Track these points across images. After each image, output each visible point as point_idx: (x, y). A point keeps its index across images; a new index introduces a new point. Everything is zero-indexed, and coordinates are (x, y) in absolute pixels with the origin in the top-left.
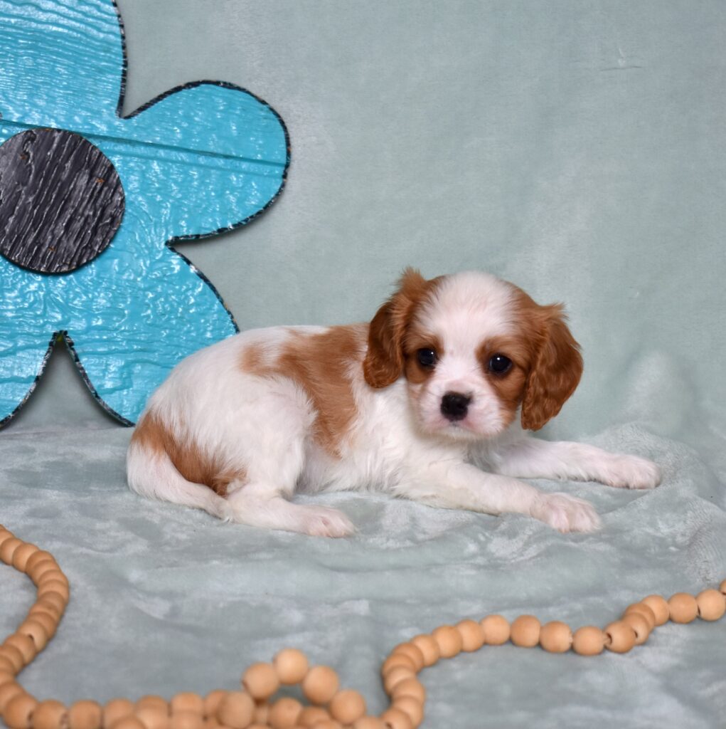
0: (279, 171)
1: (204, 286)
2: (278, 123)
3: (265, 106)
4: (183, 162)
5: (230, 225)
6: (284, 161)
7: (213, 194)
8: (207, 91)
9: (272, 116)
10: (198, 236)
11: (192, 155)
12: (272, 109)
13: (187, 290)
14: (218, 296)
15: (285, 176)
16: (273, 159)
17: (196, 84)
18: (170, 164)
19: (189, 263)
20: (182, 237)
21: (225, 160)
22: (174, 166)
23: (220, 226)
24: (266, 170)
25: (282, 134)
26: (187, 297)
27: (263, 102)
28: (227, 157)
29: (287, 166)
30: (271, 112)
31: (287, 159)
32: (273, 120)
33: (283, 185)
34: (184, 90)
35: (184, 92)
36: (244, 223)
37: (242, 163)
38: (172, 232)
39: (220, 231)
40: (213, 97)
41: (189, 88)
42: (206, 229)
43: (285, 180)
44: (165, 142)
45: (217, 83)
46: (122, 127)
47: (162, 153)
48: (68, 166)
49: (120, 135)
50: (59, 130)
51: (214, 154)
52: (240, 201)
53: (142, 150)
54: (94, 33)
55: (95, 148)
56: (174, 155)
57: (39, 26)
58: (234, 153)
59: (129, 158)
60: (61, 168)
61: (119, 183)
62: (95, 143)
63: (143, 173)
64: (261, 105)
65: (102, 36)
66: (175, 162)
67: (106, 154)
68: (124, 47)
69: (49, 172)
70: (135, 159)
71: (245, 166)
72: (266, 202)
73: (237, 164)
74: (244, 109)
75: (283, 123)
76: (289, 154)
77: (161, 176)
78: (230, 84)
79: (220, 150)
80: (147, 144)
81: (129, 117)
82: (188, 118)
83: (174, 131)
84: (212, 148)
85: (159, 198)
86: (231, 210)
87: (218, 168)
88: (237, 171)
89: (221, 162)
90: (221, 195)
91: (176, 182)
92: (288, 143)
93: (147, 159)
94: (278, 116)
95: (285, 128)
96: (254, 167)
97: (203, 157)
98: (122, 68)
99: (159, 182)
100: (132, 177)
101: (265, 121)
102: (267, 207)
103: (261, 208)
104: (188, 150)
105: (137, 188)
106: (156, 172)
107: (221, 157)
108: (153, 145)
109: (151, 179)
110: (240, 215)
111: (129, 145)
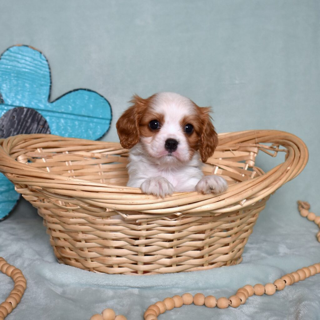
0: (108, 122)
2: (107, 104)
3: (103, 98)
4: (72, 119)
6: (109, 117)
7: (84, 131)
8: (81, 92)
9: (105, 101)
11: (76, 116)
12: (105, 99)
15: (110, 124)
16: (106, 117)
17: (77, 90)
22: (69, 121)
24: (104, 121)
25: (109, 108)
27: (102, 96)
28: (88, 117)
29: (111, 120)
31: (111, 117)
33: (110, 127)
35: (73, 93)
40: (83, 95)
41: (75, 92)
44: (65, 112)
45: (85, 90)
46: (49, 106)
47: (64, 116)
48: (29, 121)
49: (49, 109)
50: (26, 108)
51: (84, 116)
52: (94, 133)
53: (57, 115)
54: (39, 71)
55: (39, 114)
56: (69, 116)
57: (19, 69)
58: (91, 115)
59: (52, 118)
60: (27, 122)
61: (48, 127)
62: (40, 112)
63: (58, 123)
64: (101, 97)
65: (42, 72)
66: (69, 119)
67: (43, 116)
68: (50, 76)
69: (22, 123)
70: (54, 118)
71: (95, 120)
72: (103, 133)
73: (92, 119)
74: (95, 99)
75: (109, 104)
76: (112, 115)
77: (64, 124)
78: (90, 90)
79: (86, 114)
80: (59, 113)
81: (52, 102)
82: (74, 102)
83: (69, 108)
84: (83, 113)
85: (63, 132)
86: (90, 136)
87: (85, 121)
88: (93, 122)
89: (87, 119)
90: (86, 131)
91: (70, 126)
92: (111, 112)
93: (59, 118)
94: (108, 101)
95: (110, 106)
96: (99, 121)
97: (80, 117)
98: (50, 84)
99: (63, 127)
100: (53, 124)
101: (103, 104)
102: (104, 135)
103: (102, 136)
104: (74, 115)
105: (55, 129)
106: (62, 123)
107: (86, 117)
108: (61, 113)
109: (60, 126)
110: (94, 138)
111: (52, 113)
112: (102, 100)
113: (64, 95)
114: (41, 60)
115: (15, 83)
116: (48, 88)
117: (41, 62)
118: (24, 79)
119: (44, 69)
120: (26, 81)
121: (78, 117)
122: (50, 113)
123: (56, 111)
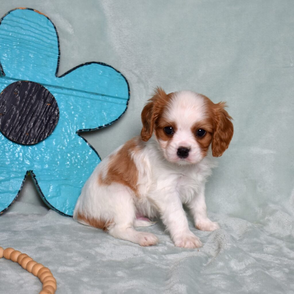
0: (125, 102)
1: (92, 152)
2: (125, 81)
3: (119, 74)
4: (84, 97)
5: (104, 125)
6: (127, 97)
7: (97, 111)
8: (94, 66)
10: (90, 129)
11: (88, 94)
12: (122, 75)
13: (85, 153)
14: (99, 156)
15: (127, 104)
16: (122, 96)
17: (89, 63)
18: (78, 98)
19: (86, 141)
21: (101, 96)
22: (80, 99)
23: (99, 125)
24: (119, 101)
25: (126, 86)
26: (85, 157)
27: (119, 72)
28: (103, 95)
29: (128, 100)
30: (122, 76)
31: (129, 97)
32: (123, 79)
33: (127, 108)
34: (84, 66)
35: (85, 67)
36: (110, 124)
37: (109, 98)
38: (79, 127)
39: (100, 127)
40: (97, 69)
41: (87, 65)
42: (93, 126)
43: (127, 106)
44: (76, 88)
45: (99, 63)
46: (58, 81)
47: (74, 93)
48: (35, 97)
49: (57, 85)
50: (31, 82)
51: (97, 94)
52: (108, 115)
53: (66, 91)
54: (45, 40)
55: (46, 90)
56: (80, 94)
57: (22, 37)
58: (106, 94)
59: (60, 95)
60: (32, 98)
61: (57, 105)
62: (46, 88)
63: (67, 101)
64: (117, 73)
65: (49, 41)
66: (80, 97)
67: (51, 93)
68: (59, 46)
69: (26, 100)
70: (63, 95)
71: (110, 99)
72: (119, 115)
73: (107, 98)
74: (110, 75)
75: (127, 81)
76: (129, 94)
77: (75, 103)
78: (104, 64)
79: (100, 92)
82: (86, 78)
83: (80, 84)
84: (96, 91)
86: (104, 118)
88: (107, 102)
90: (100, 112)
91: (80, 106)
92: (129, 90)
93: (68, 95)
94: (125, 78)
95: (128, 83)
96: (114, 100)
97: (92, 95)
98: (58, 55)
99: (73, 106)
100: (62, 103)
101: (119, 80)
102: (120, 118)
103: (117, 118)
104: (86, 92)
105: (64, 108)
106: (72, 101)
107: (100, 95)
108: (71, 89)
109: (70, 104)
110: (108, 120)
111: (60, 89)
113: (74, 69)
114: (48, 27)
115: (18, 52)
116: (57, 60)
117: (48, 29)
118: (27, 48)
119: (51, 37)
120: (31, 51)
121: (90, 95)
122: (59, 89)
123: (65, 87)
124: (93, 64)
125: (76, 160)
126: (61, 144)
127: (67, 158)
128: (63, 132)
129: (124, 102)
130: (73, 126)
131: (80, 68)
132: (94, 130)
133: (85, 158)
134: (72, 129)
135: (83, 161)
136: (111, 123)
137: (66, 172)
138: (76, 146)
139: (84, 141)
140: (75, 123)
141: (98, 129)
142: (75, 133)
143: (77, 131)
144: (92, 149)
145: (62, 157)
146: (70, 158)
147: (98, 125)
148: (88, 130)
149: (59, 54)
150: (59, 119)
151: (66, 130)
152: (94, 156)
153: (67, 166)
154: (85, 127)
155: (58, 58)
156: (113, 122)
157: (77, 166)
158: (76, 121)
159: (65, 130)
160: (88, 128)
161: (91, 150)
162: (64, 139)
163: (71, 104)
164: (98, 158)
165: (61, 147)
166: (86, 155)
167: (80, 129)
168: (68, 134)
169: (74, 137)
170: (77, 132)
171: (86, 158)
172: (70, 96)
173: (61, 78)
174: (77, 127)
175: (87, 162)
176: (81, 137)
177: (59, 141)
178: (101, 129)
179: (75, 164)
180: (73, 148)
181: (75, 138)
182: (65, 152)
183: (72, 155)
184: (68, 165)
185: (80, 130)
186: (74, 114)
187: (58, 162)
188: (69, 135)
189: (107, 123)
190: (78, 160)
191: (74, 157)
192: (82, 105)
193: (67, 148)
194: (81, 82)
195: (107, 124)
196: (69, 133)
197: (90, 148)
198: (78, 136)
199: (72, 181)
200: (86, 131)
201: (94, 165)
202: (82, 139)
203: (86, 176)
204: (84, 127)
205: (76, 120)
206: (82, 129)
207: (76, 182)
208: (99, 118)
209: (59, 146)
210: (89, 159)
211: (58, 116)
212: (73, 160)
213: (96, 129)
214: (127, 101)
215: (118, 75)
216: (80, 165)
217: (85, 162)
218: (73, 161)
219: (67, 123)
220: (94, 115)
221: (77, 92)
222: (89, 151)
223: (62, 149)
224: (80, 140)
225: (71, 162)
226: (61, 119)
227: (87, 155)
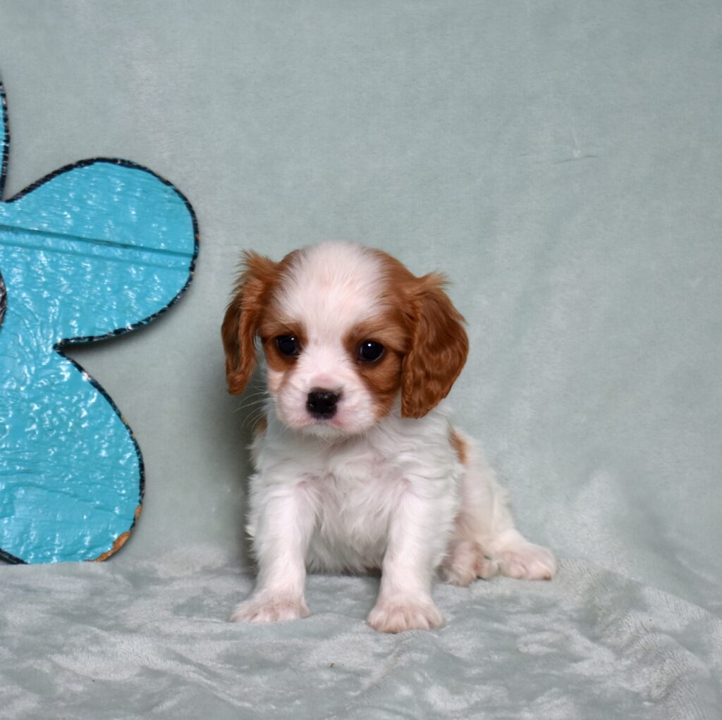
0: (186, 262)
1: (98, 397)
2: (185, 208)
3: (169, 188)
4: (74, 253)
5: (128, 326)
6: (191, 250)
7: (109, 289)
8: (101, 170)
9: (178, 198)
10: (91, 338)
11: (85, 244)
12: (177, 191)
13: (78, 401)
14: (115, 408)
15: (192, 268)
16: (179, 248)
17: (89, 162)
18: (59, 255)
19: (81, 369)
20: (72, 339)
21: (122, 249)
22: (63, 257)
23: (117, 326)
24: (171, 261)
25: (189, 219)
26: (78, 410)
27: (168, 183)
28: (125, 246)
29: (195, 256)
30: (176, 195)
31: (195, 249)
32: (179, 203)
33: (190, 279)
34: (75, 169)
35: (75, 172)
36: (145, 323)
37: (143, 253)
38: (61, 334)
39: (117, 332)
40: (109, 177)
41: (82, 167)
43: (193, 273)
44: (53, 230)
45: (114, 161)
47: (49, 242)
51: (110, 244)
52: (140, 298)
53: (26, 239)
56: (63, 244)
59: (10, 248)
63: (28, 265)
66: (64, 252)
70: (19, 249)
71: (146, 256)
73: (137, 254)
74: (144, 192)
75: (189, 207)
76: (197, 242)
77: (49, 269)
78: (128, 162)
79: (117, 239)
80: (32, 232)
81: (11, 200)
82: (80, 201)
83: (63, 217)
84: (107, 236)
85: (46, 294)
86: (130, 308)
87: (114, 259)
88: (137, 263)
89: (118, 252)
90: (118, 291)
91: (66, 276)
92: (196, 231)
93: (32, 248)
94: (185, 199)
95: (193, 213)
96: (156, 258)
97: (98, 246)
98: (3, 144)
99: (45, 276)
100: (15, 269)
101: (169, 204)
102: (171, 305)
103: (165, 306)
104: (79, 239)
105: (20, 283)
106: (42, 264)
107: (117, 247)
108: (39, 232)
109: (37, 272)
110: (140, 313)
111: (11, 233)
112: (168, 194)
113: (48, 178)
121: (92, 246)
122: (6, 233)
123: (24, 226)
124: (97, 164)
125: (55, 419)
126: (13, 378)
127: (32, 414)
128: (19, 345)
129: (183, 264)
130: (44, 332)
131: (63, 175)
132: (103, 339)
133: (78, 415)
134: (44, 338)
135: (74, 422)
136: (147, 320)
137: (27, 451)
138: (53, 384)
139: (76, 369)
140: (50, 321)
141: (114, 335)
142: (50, 349)
143: (55, 342)
144: (96, 390)
145: (18, 411)
146: (39, 413)
147: (113, 325)
148: (87, 340)
149: (7, 140)
150: (7, 312)
151: (27, 342)
152: (101, 409)
153: (29, 435)
154: (79, 332)
155: (3, 150)
156: (154, 316)
157: (57, 435)
158: (53, 317)
159: (23, 340)
160: (84, 334)
161: (96, 393)
162: (21, 364)
163: (40, 272)
164: (114, 415)
165: (14, 387)
166: (81, 406)
167: (65, 337)
168: (32, 352)
169: (48, 360)
170: (55, 347)
171: (80, 415)
172: (36, 251)
173: (12, 204)
174: (56, 334)
175: (83, 426)
176: (68, 359)
177: (9, 371)
178: (120, 336)
179: (51, 430)
180: (47, 390)
181: (52, 360)
182: (23, 400)
183: (44, 408)
184: (33, 432)
185: (66, 341)
186: (47, 298)
187: (7, 427)
188: (37, 353)
189: (137, 320)
190: (61, 420)
191: (50, 412)
192: (70, 273)
193: (29, 388)
194: (66, 213)
195: (136, 323)
196: (36, 350)
197: (92, 386)
198: (57, 357)
199: (43, 476)
200: (81, 341)
201: (102, 433)
202: (68, 362)
203: (80, 463)
204: (76, 333)
205: (54, 314)
206: (69, 337)
207: (56, 479)
208: (115, 307)
209: (8, 383)
210: (89, 418)
211: (4, 305)
212: (47, 419)
213: (106, 338)
214: (190, 260)
215: (165, 191)
216: (66, 433)
217: (77, 425)
218: (47, 422)
219: (30, 322)
220: (102, 300)
221: (55, 240)
222: (88, 397)
223: (17, 390)
224: (65, 367)
225: (40, 425)
226: (13, 312)
227: (85, 407)
